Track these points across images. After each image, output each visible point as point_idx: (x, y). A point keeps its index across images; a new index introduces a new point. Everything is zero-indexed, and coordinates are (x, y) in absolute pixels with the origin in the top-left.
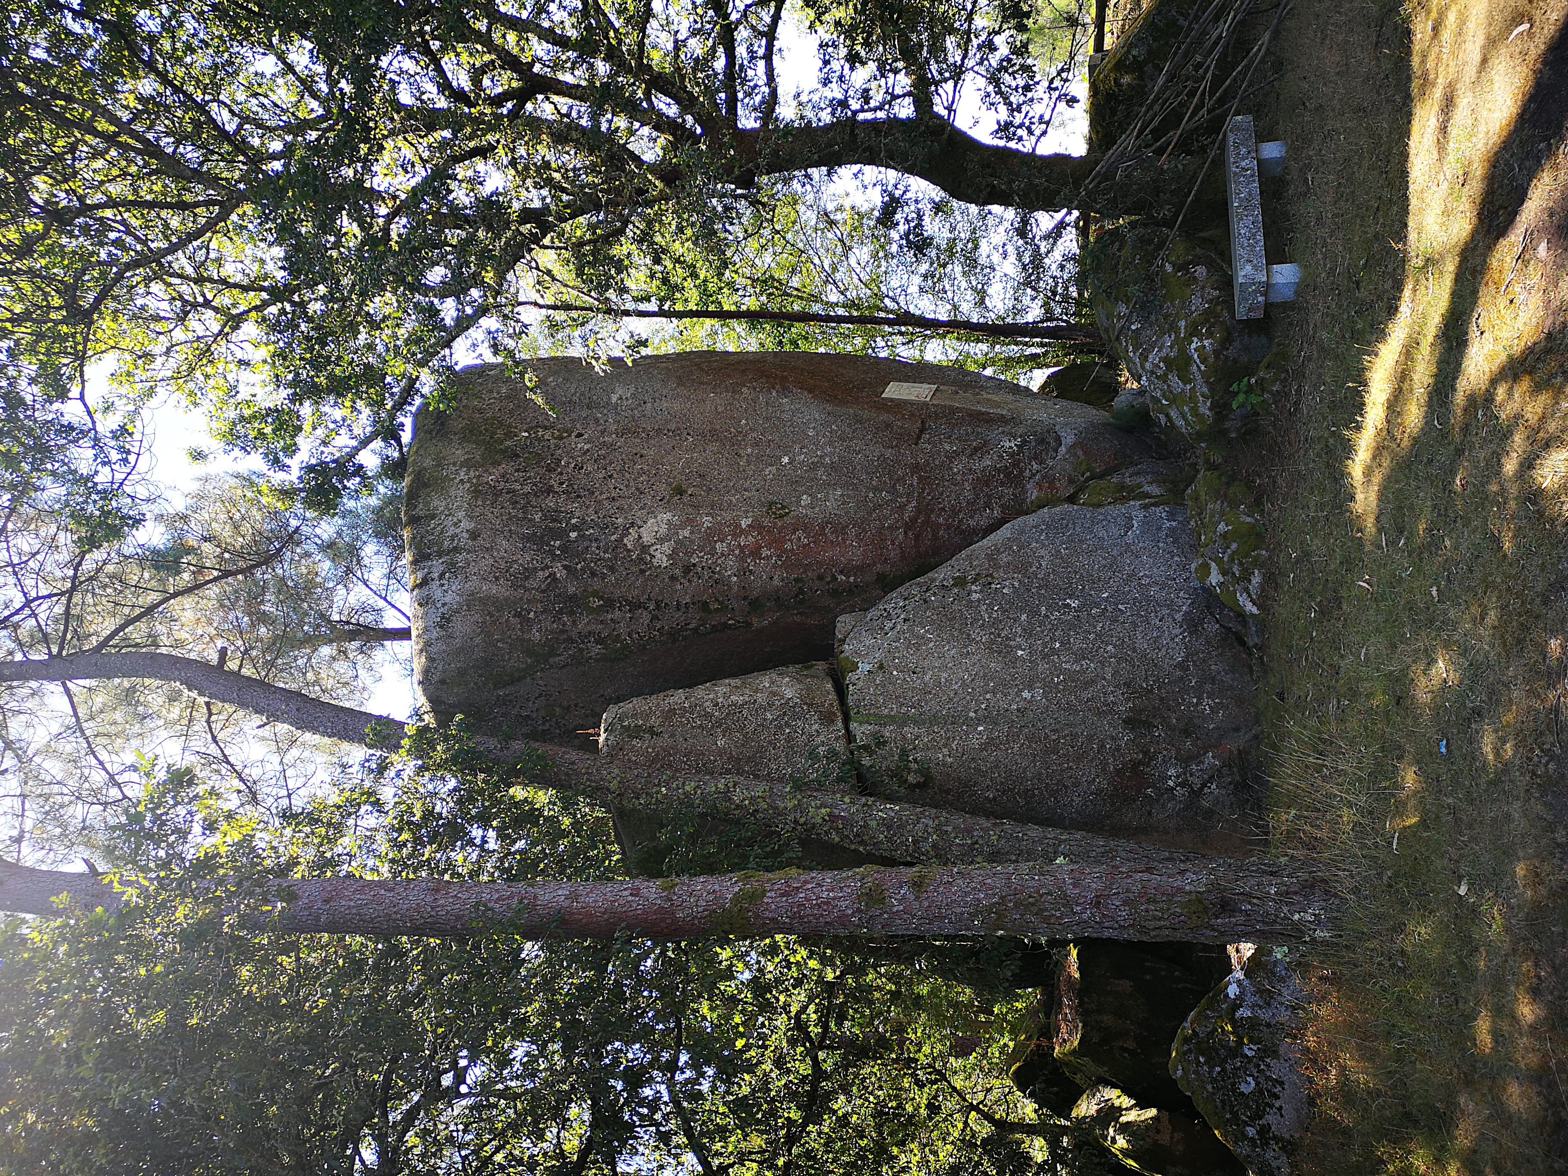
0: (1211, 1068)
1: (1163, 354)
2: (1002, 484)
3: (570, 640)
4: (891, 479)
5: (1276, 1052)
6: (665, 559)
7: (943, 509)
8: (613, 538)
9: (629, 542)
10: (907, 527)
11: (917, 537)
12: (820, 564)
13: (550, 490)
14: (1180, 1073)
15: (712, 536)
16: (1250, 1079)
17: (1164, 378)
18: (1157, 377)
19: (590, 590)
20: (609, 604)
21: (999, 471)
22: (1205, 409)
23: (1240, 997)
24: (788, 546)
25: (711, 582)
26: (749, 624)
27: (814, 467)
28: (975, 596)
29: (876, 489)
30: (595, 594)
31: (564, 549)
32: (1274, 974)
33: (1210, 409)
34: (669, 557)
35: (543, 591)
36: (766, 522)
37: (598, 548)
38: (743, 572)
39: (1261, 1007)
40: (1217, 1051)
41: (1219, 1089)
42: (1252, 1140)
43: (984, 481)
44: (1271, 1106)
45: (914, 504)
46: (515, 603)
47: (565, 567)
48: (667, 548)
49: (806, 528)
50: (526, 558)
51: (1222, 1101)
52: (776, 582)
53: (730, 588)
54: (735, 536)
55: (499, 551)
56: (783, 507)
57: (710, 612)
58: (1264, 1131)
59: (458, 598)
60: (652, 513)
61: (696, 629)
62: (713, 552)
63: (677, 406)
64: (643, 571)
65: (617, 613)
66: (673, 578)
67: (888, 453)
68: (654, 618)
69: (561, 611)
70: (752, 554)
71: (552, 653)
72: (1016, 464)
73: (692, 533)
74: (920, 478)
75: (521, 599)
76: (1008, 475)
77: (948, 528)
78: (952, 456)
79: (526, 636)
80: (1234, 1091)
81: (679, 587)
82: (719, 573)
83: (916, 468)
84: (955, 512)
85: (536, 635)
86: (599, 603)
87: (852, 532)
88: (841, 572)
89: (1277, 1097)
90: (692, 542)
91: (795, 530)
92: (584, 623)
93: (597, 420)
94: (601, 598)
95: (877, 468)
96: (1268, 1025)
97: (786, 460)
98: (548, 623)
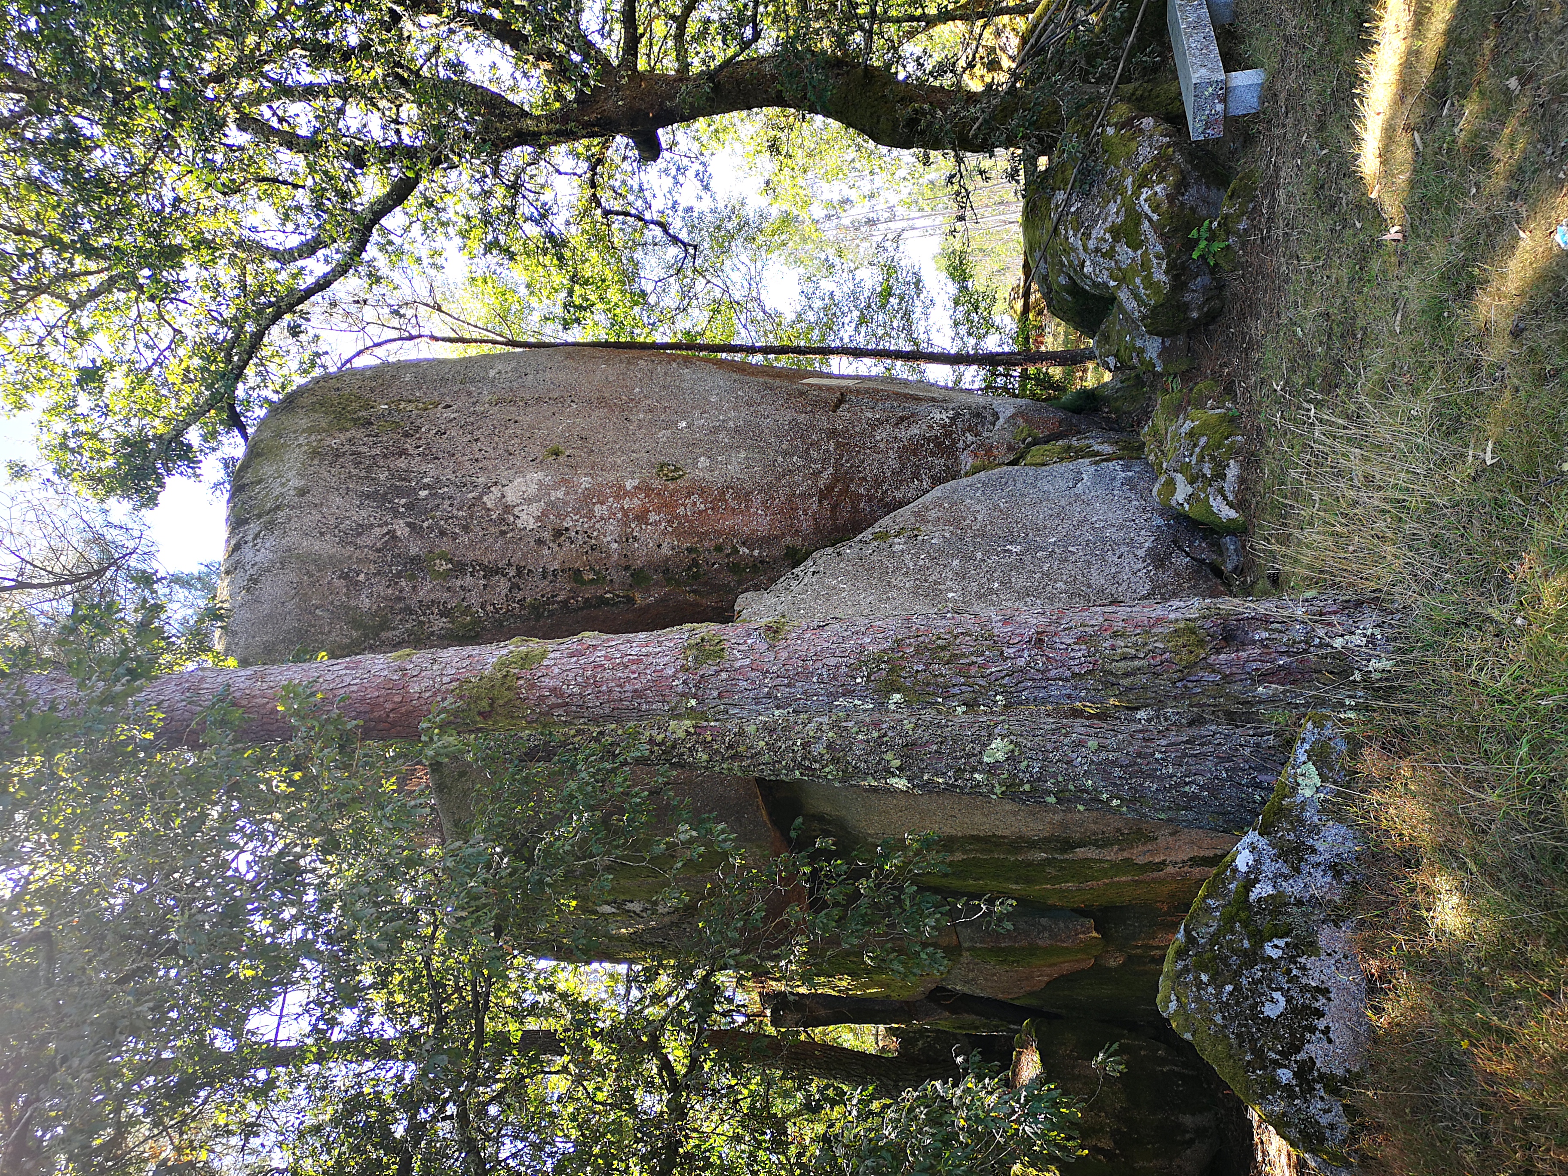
0: (1220, 988)
1: (1108, 225)
2: (932, 454)
3: (409, 610)
4: (803, 443)
5: (1313, 944)
6: (532, 520)
7: (864, 479)
8: (470, 496)
9: (489, 500)
10: (824, 495)
11: (834, 508)
12: (719, 533)
13: (403, 453)
14: (1173, 1006)
15: (588, 498)
16: (1277, 995)
17: (1110, 254)
18: (1103, 255)
19: (437, 551)
20: (459, 568)
21: (929, 440)
22: (1160, 276)
23: (1256, 869)
24: (681, 511)
25: (587, 548)
26: (630, 600)
27: (715, 431)
28: (897, 548)
29: (785, 454)
30: (443, 556)
31: (409, 507)
32: (1301, 822)
33: (1166, 273)
34: (538, 519)
35: (378, 551)
36: (656, 484)
37: (451, 505)
38: (626, 539)
39: (1286, 878)
40: (1225, 960)
41: (1232, 1019)
42: (1288, 1088)
43: (912, 449)
44: (1313, 1030)
45: (831, 470)
46: (341, 562)
47: (408, 525)
48: (536, 509)
49: (702, 492)
50: (362, 515)
51: (1239, 1036)
52: (665, 550)
53: (609, 556)
54: (618, 497)
55: (329, 507)
56: (677, 469)
57: (584, 583)
58: (1304, 1071)
59: (271, 555)
60: (520, 472)
61: (565, 603)
62: (590, 515)
63: (562, 376)
64: (503, 533)
65: (468, 578)
66: (540, 542)
67: (802, 418)
68: (515, 587)
69: (399, 575)
70: (637, 518)
71: (384, 625)
72: (948, 434)
73: (567, 494)
74: (838, 445)
75: (350, 557)
76: (938, 445)
77: (870, 500)
78: (875, 425)
79: (353, 603)
80: (1254, 1017)
81: (546, 552)
82: (596, 538)
83: (833, 433)
84: (878, 483)
85: (365, 602)
86: (446, 566)
87: (757, 499)
88: (744, 544)
89: (1320, 1014)
90: (566, 503)
91: (689, 495)
92: (427, 590)
93: (469, 394)
94: (450, 561)
95: (788, 431)
96: (1299, 903)
97: (683, 424)
98: (381, 588)
